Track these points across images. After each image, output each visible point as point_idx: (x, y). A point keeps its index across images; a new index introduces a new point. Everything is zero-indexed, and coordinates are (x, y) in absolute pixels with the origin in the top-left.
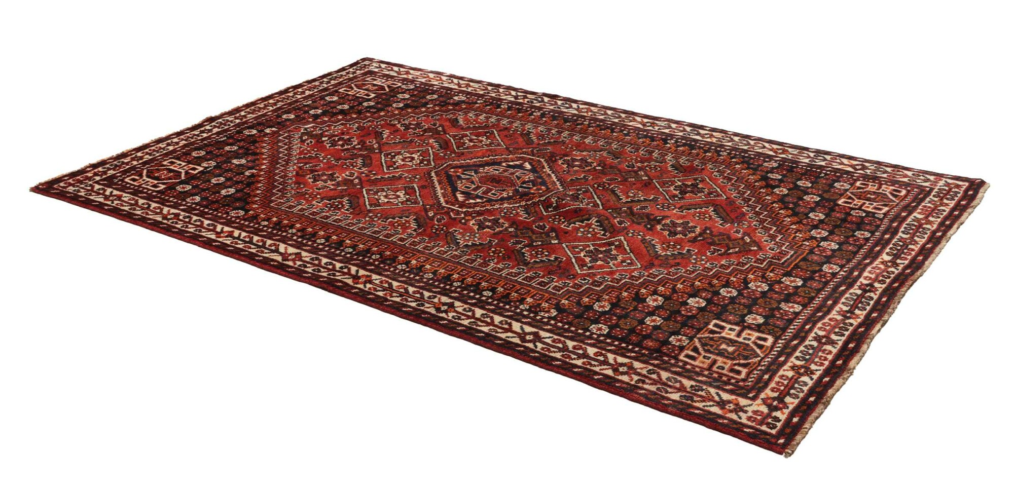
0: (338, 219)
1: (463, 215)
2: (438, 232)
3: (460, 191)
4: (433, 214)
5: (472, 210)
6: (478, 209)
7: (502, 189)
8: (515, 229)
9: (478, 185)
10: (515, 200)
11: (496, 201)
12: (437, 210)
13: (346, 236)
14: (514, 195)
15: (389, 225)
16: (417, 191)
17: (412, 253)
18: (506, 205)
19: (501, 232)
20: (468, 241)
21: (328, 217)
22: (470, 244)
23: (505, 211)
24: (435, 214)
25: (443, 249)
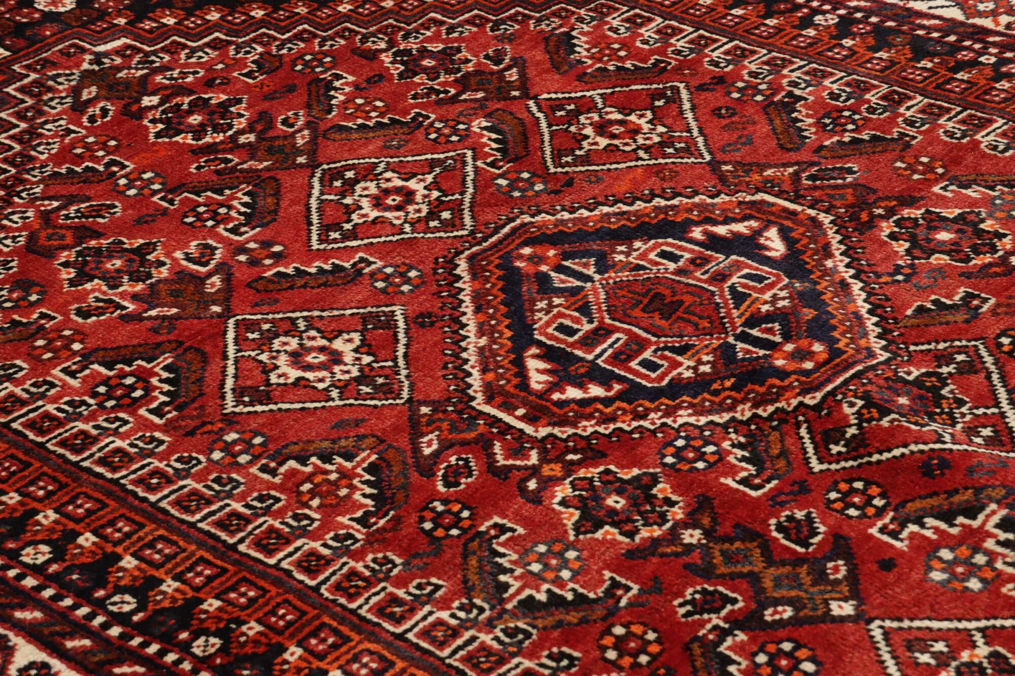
0: (119, 450)
1: (534, 458)
2: (440, 533)
3: (540, 344)
4: (435, 446)
5: (571, 431)
6: (588, 427)
7: (676, 342)
8: (707, 533)
9: (601, 322)
10: (716, 393)
11: (655, 394)
12: (453, 428)
13: (128, 535)
14: (716, 375)
15: (281, 488)
16: (401, 336)
17: (336, 632)
18: (684, 417)
19: (655, 542)
20: (538, 578)
21: (87, 440)
22: (542, 597)
23: (680, 443)
24: (446, 446)
25: (444, 615)
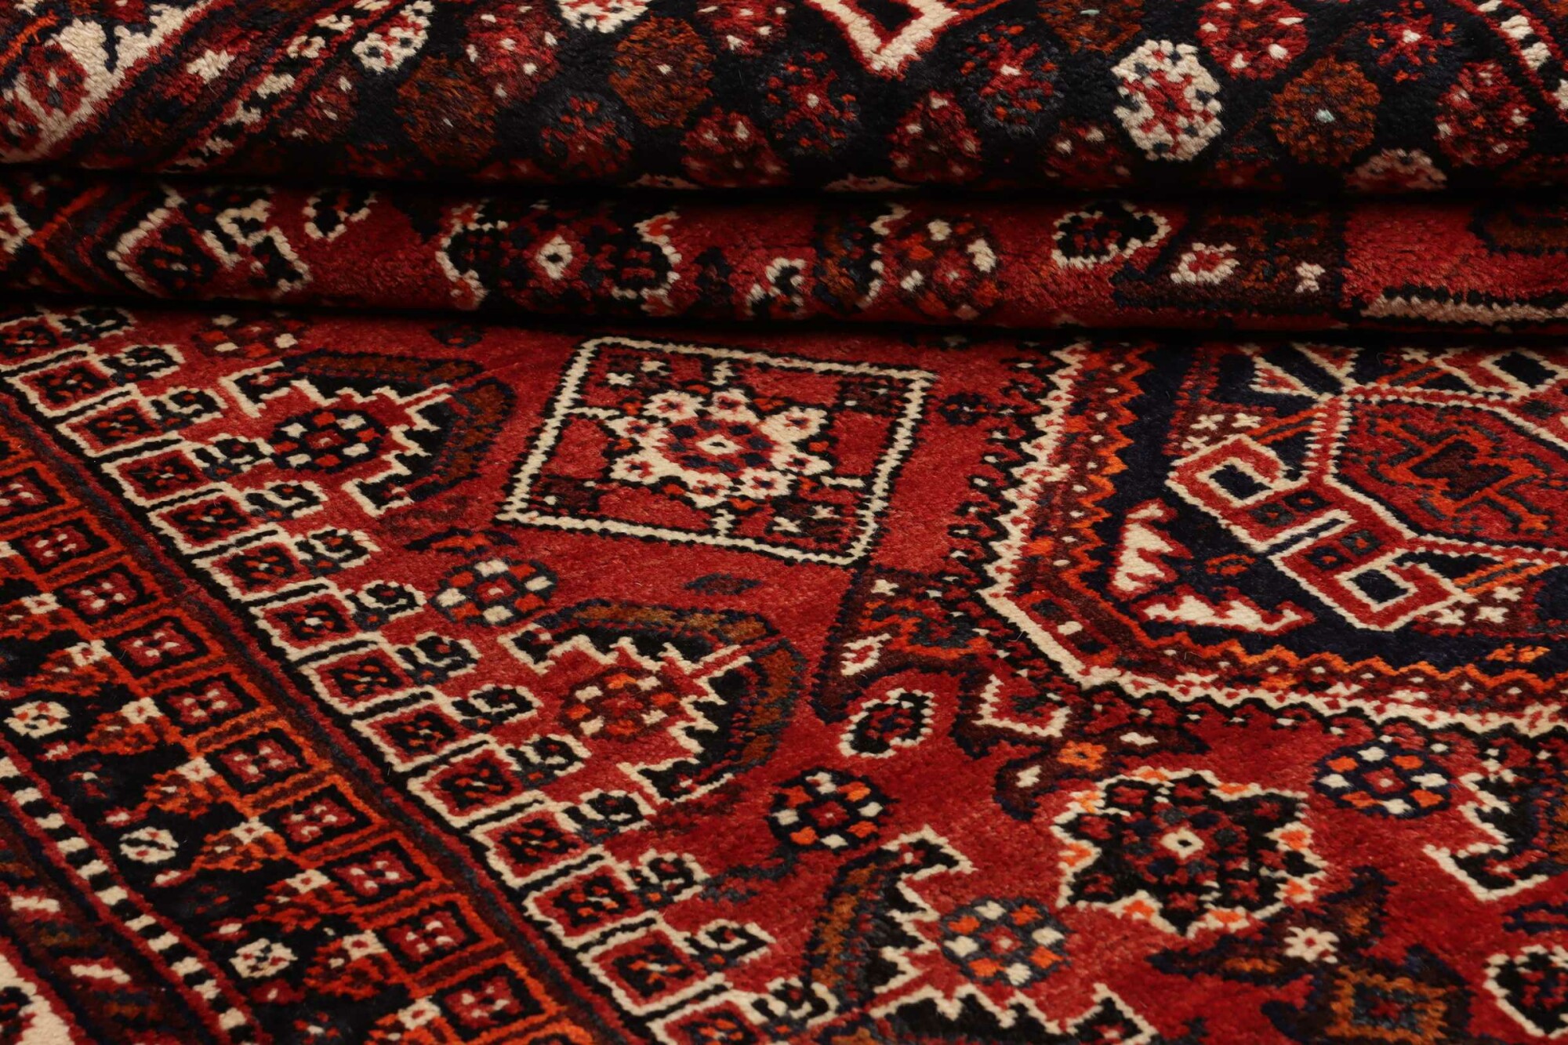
1: (1057, 723)
2: (806, 836)
3: (1171, 500)
4: (870, 663)
5: (1155, 686)
6: (1195, 686)
7: (1454, 548)
9: (1316, 479)
10: (1495, 668)
11: (1359, 645)
12: (924, 632)
13: (216, 718)
14: (1511, 633)
17: (518, 989)
18: (1405, 705)
20: (963, 968)
21: (227, 519)
22: (951, 1009)
23: (1373, 754)
24: (892, 665)
25: (743, 1000)
